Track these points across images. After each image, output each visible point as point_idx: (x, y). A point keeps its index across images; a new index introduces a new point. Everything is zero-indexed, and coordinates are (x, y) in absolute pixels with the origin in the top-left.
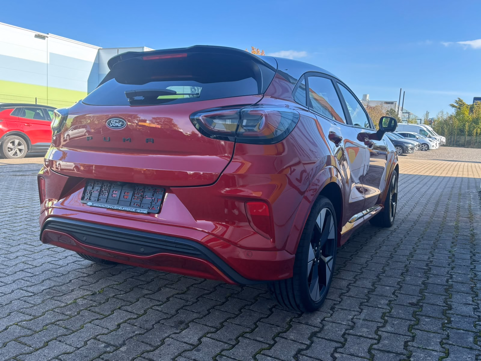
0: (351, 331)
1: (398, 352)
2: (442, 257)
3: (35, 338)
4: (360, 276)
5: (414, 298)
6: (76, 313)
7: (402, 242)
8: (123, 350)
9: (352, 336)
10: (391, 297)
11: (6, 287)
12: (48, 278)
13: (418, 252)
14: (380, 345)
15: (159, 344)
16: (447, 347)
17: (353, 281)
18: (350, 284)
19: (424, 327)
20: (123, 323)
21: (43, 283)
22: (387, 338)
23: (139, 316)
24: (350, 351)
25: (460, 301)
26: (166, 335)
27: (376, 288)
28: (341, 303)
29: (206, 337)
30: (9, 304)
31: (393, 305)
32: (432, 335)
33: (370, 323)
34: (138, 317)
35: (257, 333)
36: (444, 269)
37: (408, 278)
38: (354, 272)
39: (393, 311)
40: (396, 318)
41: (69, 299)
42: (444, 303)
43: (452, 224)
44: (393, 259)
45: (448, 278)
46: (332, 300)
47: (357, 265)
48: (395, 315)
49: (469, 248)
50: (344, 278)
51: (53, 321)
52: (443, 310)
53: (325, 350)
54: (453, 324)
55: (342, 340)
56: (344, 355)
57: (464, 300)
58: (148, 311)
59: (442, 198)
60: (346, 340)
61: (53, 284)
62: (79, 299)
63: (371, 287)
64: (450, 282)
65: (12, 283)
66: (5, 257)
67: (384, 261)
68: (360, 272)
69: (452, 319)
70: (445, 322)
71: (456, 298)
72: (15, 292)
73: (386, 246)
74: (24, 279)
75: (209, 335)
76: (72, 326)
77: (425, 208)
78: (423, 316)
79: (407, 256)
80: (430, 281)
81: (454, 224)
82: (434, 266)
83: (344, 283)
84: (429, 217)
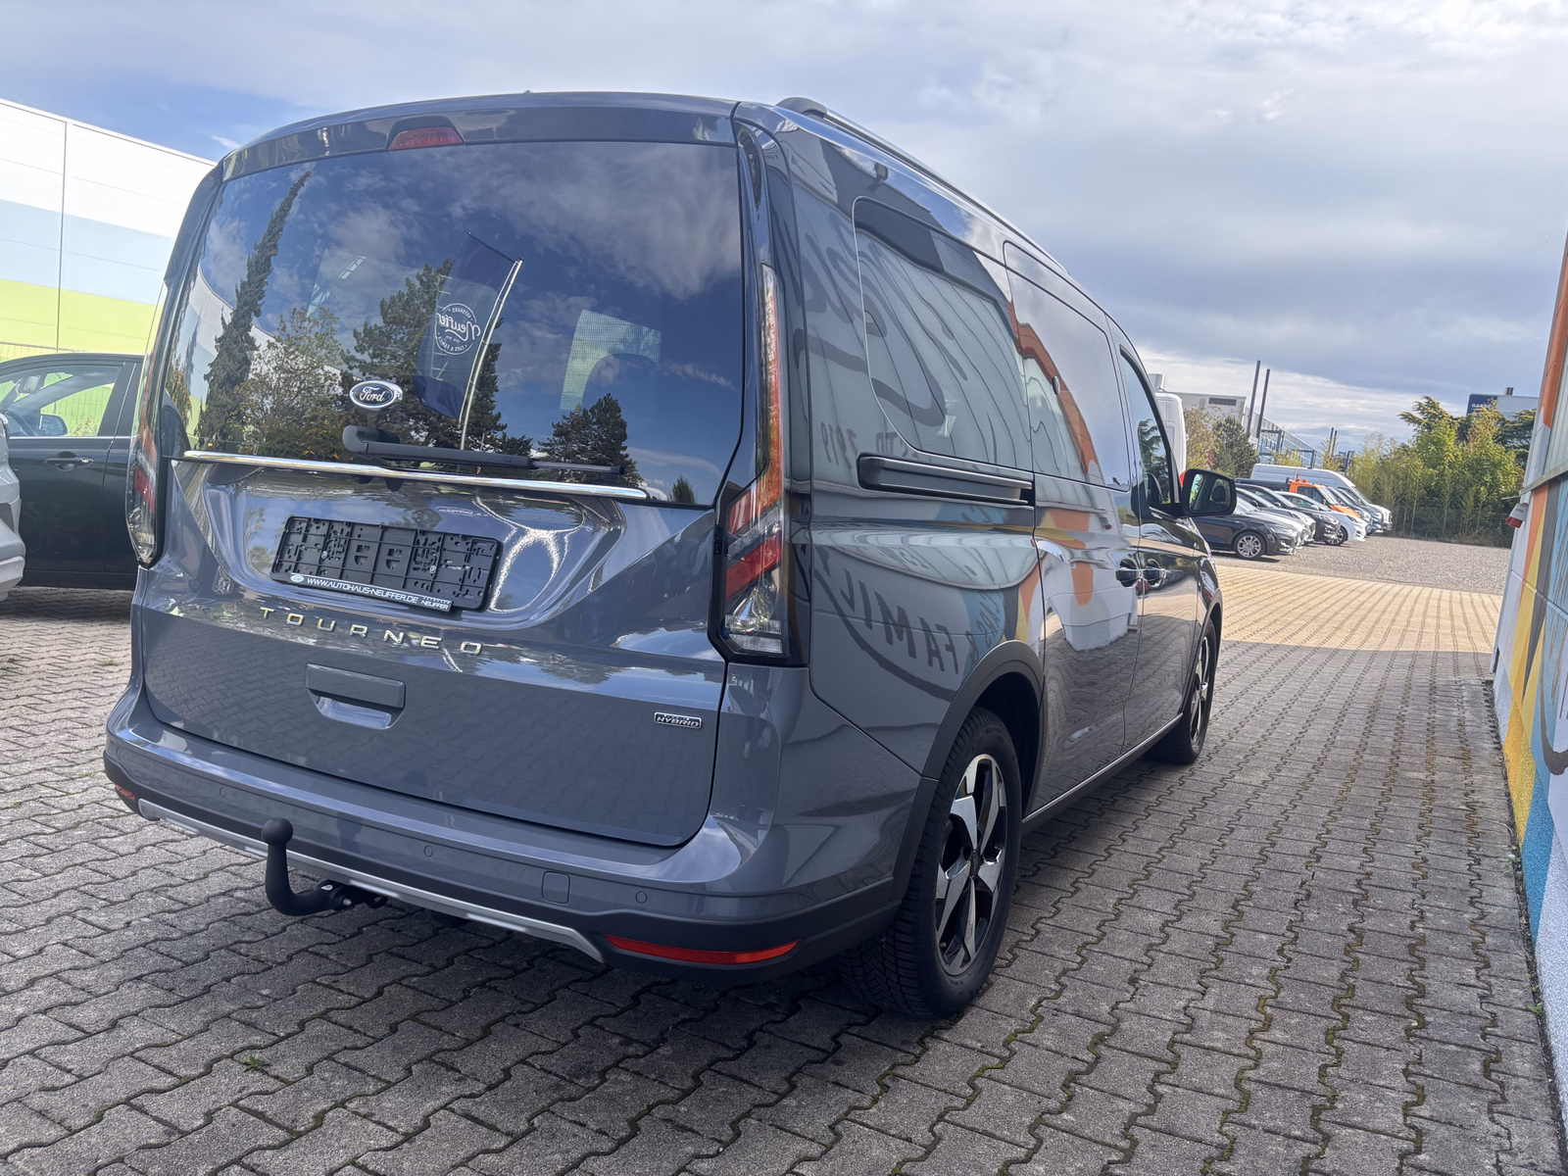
1: (1306, 1089)
2: (1395, 863)
4: (1190, 904)
5: (1333, 965)
6: (525, 965)
7: (1287, 820)
8: (666, 1053)
9: (1192, 1048)
10: (1274, 961)
13: (1331, 846)
14: (1261, 1071)
15: (744, 1043)
16: (1420, 1081)
17: (1175, 915)
18: (1167, 922)
19: (1363, 1036)
22: (1275, 1056)
24: (1191, 1081)
25: (1447, 977)
26: (754, 1025)
27: (1233, 935)
28: (1153, 970)
29: (847, 1033)
31: (1282, 980)
32: (1383, 1053)
33: (1229, 1020)
36: (1400, 895)
37: (1312, 916)
38: (1172, 893)
39: (1282, 994)
40: (1293, 1011)
42: (1408, 979)
43: (1416, 775)
44: (1269, 864)
45: (1415, 919)
46: (1131, 960)
47: (1177, 875)
48: (1289, 1003)
49: (1464, 840)
50: (1149, 906)
51: (479, 979)
52: (1407, 996)
53: (1131, 1076)
54: (1430, 1031)
55: (1170, 1056)
56: (1180, 1090)
57: (1457, 975)
59: (1384, 697)
60: (1178, 1056)
63: (1222, 934)
64: (1420, 929)
67: (1245, 867)
68: (1187, 892)
69: (1428, 1019)
70: (1413, 1024)
71: (1436, 969)
73: (1248, 827)
75: (854, 1030)
77: (1340, 726)
78: (1359, 1008)
79: (1305, 857)
80: (1368, 924)
81: (1422, 776)
82: (1376, 886)
83: (1154, 921)
84: (1353, 752)
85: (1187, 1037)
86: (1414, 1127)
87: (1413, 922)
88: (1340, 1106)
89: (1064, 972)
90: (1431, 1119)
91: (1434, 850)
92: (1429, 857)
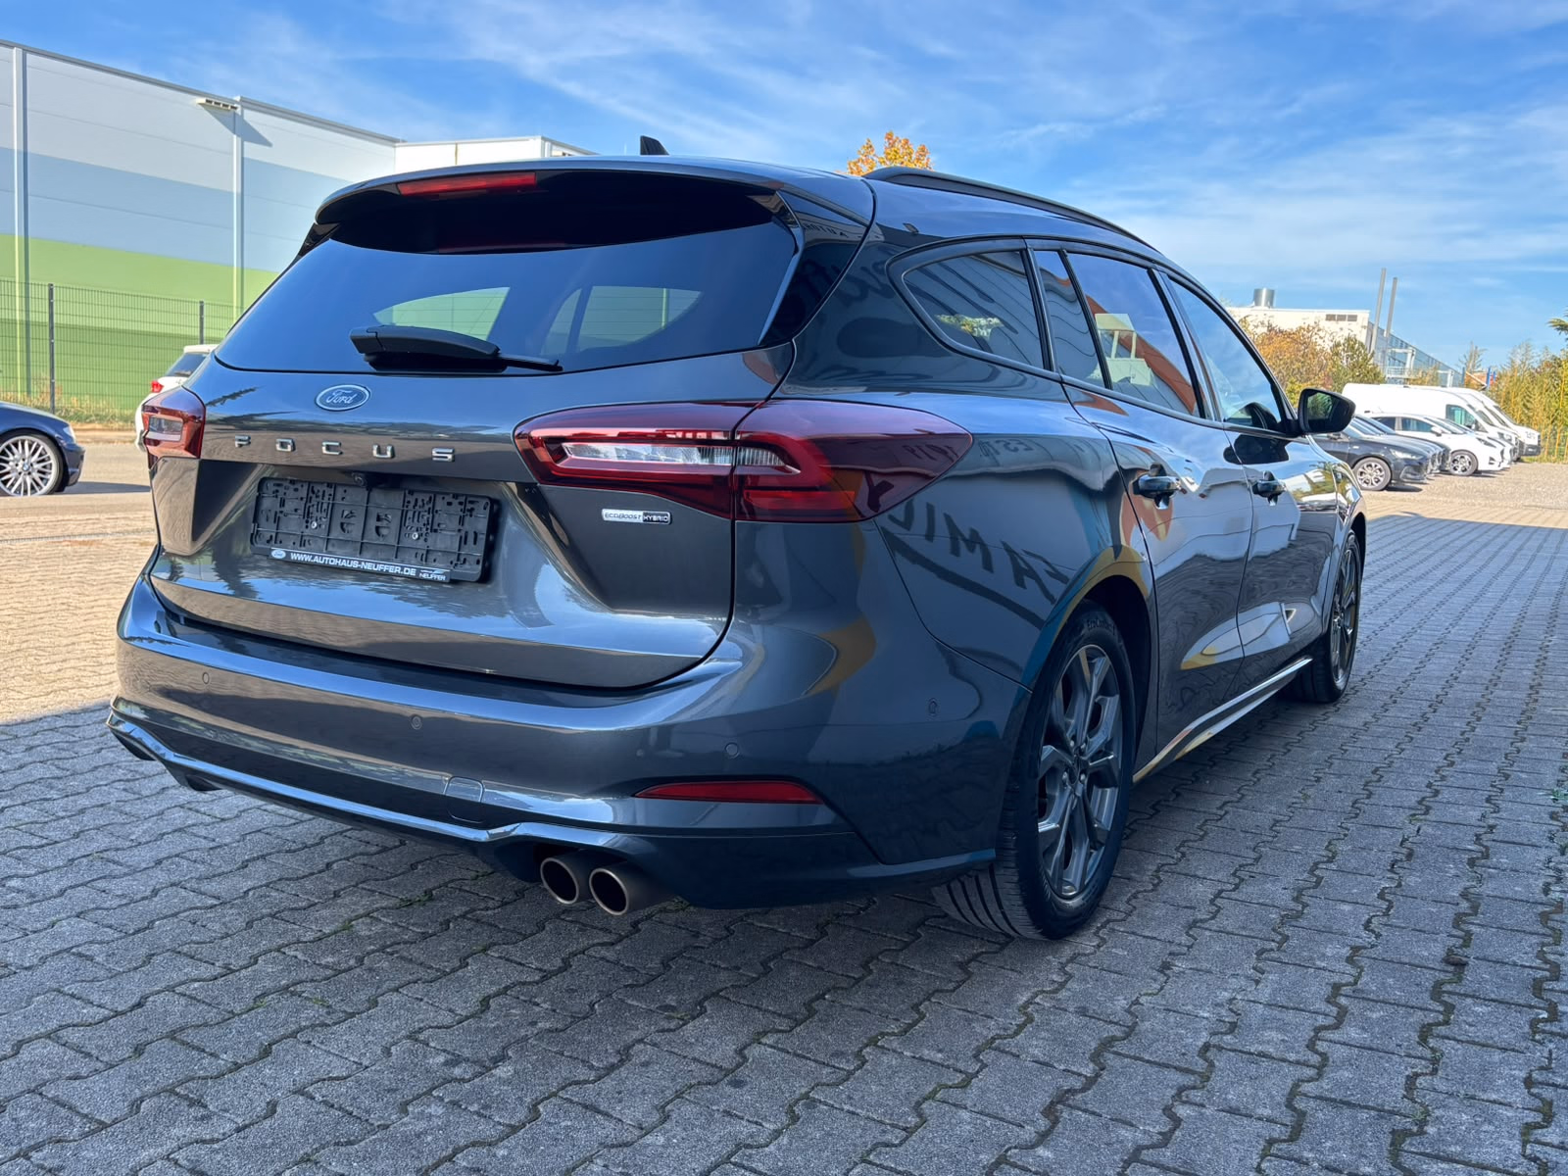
0: (1229, 1037)
1: (1386, 1108)
2: (1526, 815)
3: (231, 1033)
4: (1254, 869)
5: (1436, 940)
6: (352, 962)
7: (1391, 765)
8: (503, 1075)
9: (1232, 1054)
10: (1357, 937)
11: (134, 880)
12: (260, 853)
13: (1445, 795)
14: (1325, 1084)
15: (614, 1060)
16: (1548, 1093)
17: (1232, 884)
18: (1220, 892)
19: (1472, 1032)
20: (497, 994)
21: (246, 870)
22: (1348, 1062)
23: (546, 976)
24: (1225, 1099)
26: (636, 1035)
27: (1305, 906)
28: (1194, 952)
29: (760, 1043)
30: (146, 928)
31: (1364, 962)
32: (1497, 1056)
33: (1289, 1016)
34: (544, 978)
35: (923, 1036)
36: (1533, 851)
37: (1412, 880)
38: (1232, 857)
39: (1365, 979)
40: (1377, 1002)
41: (326, 919)
42: (1537, 957)
45: (1549, 880)
46: (1165, 941)
47: (1241, 834)
48: (1373, 992)
50: (1199, 873)
51: (284, 982)
52: (1534, 979)
53: (1143, 1093)
55: (1200, 1065)
56: (1208, 1112)
58: (575, 963)
59: (1524, 626)
60: (1212, 1065)
61: (276, 874)
62: (360, 920)
63: (1292, 905)
64: (1556, 894)
65: (153, 867)
66: (125, 790)
68: (1253, 855)
70: (1541, 1017)
72: (162, 894)
73: (1340, 776)
74: (187, 854)
75: (769, 1040)
76: (342, 1000)
77: (1467, 659)
78: (1466, 996)
79: (1410, 808)
82: (1501, 842)
83: (1202, 891)
84: (1482, 687)
86: (1535, 1159)
87: (1547, 884)
88: (1431, 1130)
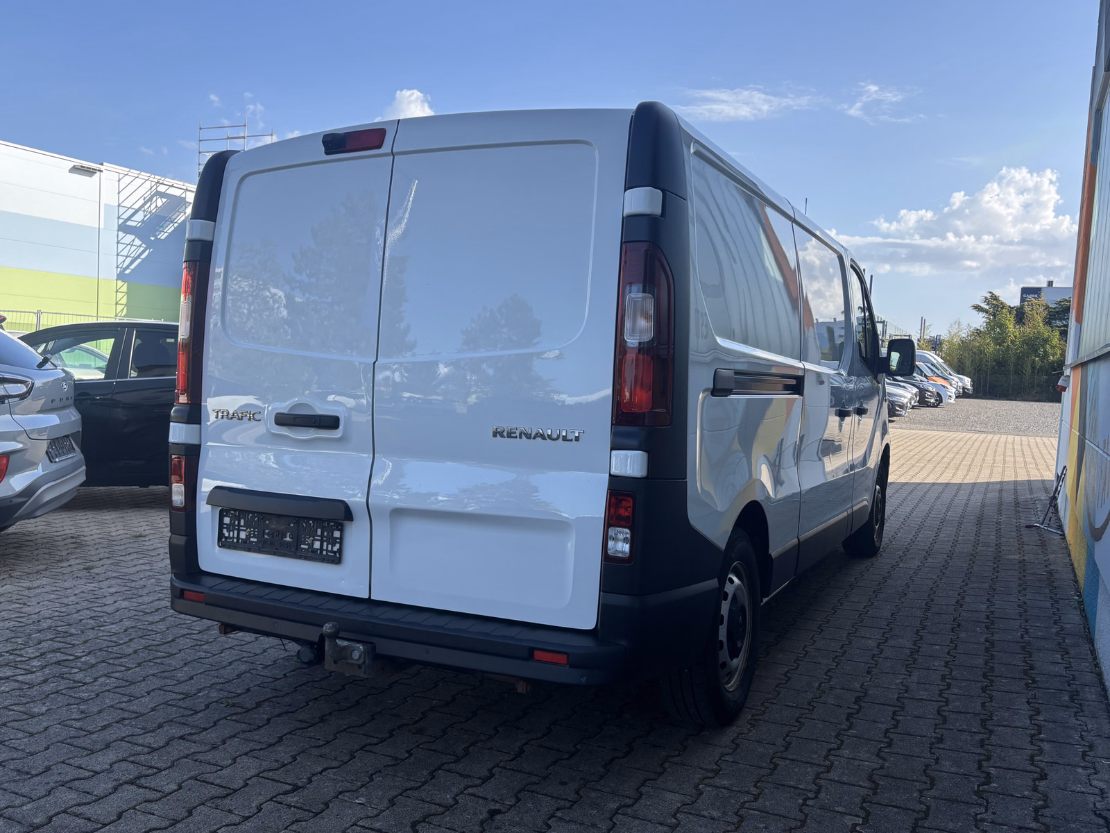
2: (1007, 606)
7: (938, 587)
9: (910, 700)
18: (880, 643)
19: (1002, 688)
25: (1045, 660)
27: (919, 647)
28: (879, 666)
33: (928, 686)
43: (1012, 557)
44: (932, 611)
47: (879, 620)
49: (1047, 591)
54: (1039, 684)
57: (1051, 658)
63: (914, 647)
64: (1027, 638)
67: (919, 613)
68: (887, 628)
69: (1037, 679)
70: (1029, 682)
71: (1038, 656)
73: (915, 592)
77: (960, 530)
78: (997, 676)
79: (953, 605)
80: (996, 637)
81: (1017, 557)
82: (998, 618)
84: (971, 546)
85: (906, 695)
86: (1036, 725)
87: (1022, 635)
88: (995, 718)
89: (829, 670)
90: (1045, 721)
91: (1030, 597)
92: (1027, 601)
